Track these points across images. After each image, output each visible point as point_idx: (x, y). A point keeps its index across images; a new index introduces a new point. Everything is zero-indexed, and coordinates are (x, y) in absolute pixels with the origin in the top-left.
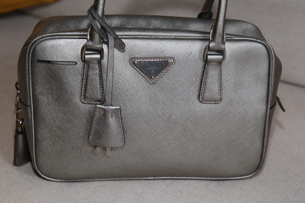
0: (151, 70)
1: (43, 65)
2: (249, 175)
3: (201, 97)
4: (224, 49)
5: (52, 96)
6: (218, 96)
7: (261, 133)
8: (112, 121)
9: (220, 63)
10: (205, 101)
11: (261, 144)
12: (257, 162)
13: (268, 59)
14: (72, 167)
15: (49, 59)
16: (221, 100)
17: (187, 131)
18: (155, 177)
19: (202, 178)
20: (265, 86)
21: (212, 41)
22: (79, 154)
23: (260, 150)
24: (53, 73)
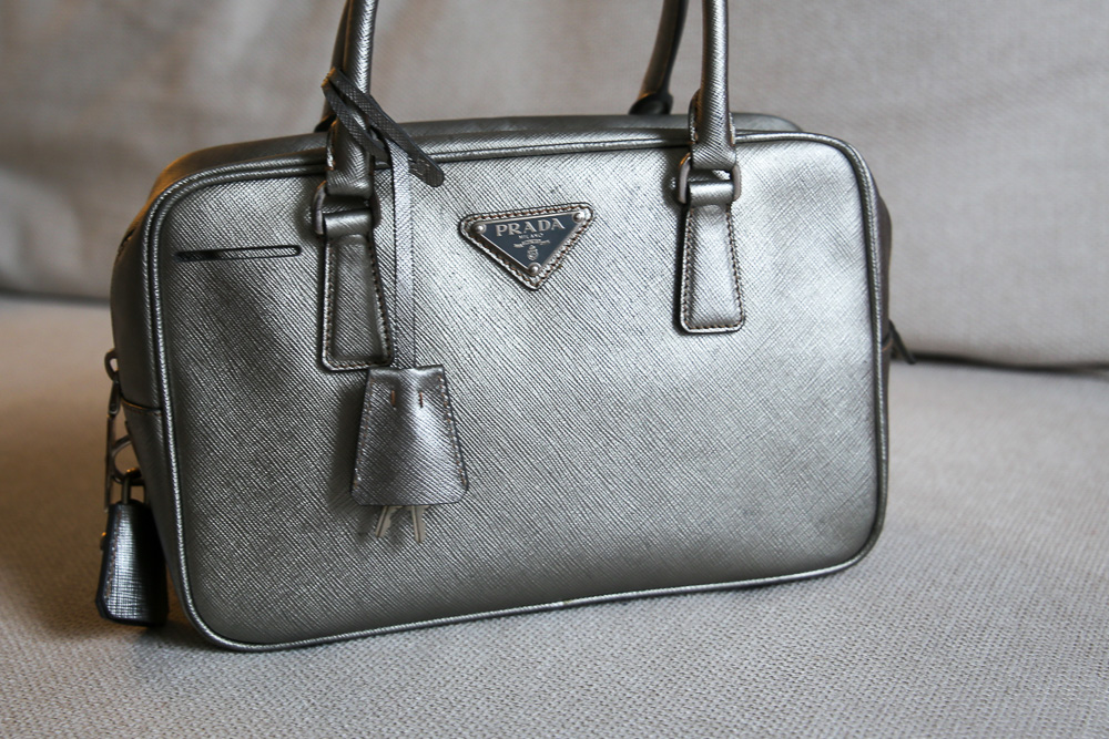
0: (527, 247)
1: (195, 265)
2: (848, 560)
3: (683, 318)
4: (736, 163)
5: (230, 364)
6: (731, 310)
7: (867, 419)
8: (423, 418)
9: (726, 204)
10: (698, 328)
11: (873, 453)
12: (869, 512)
13: (856, 189)
14: (309, 590)
15: (213, 245)
16: (743, 319)
17: (654, 430)
18: (568, 599)
19: (712, 586)
20: (860, 273)
21: (697, 142)
22: (328, 545)
23: (872, 473)
24: (229, 288)
